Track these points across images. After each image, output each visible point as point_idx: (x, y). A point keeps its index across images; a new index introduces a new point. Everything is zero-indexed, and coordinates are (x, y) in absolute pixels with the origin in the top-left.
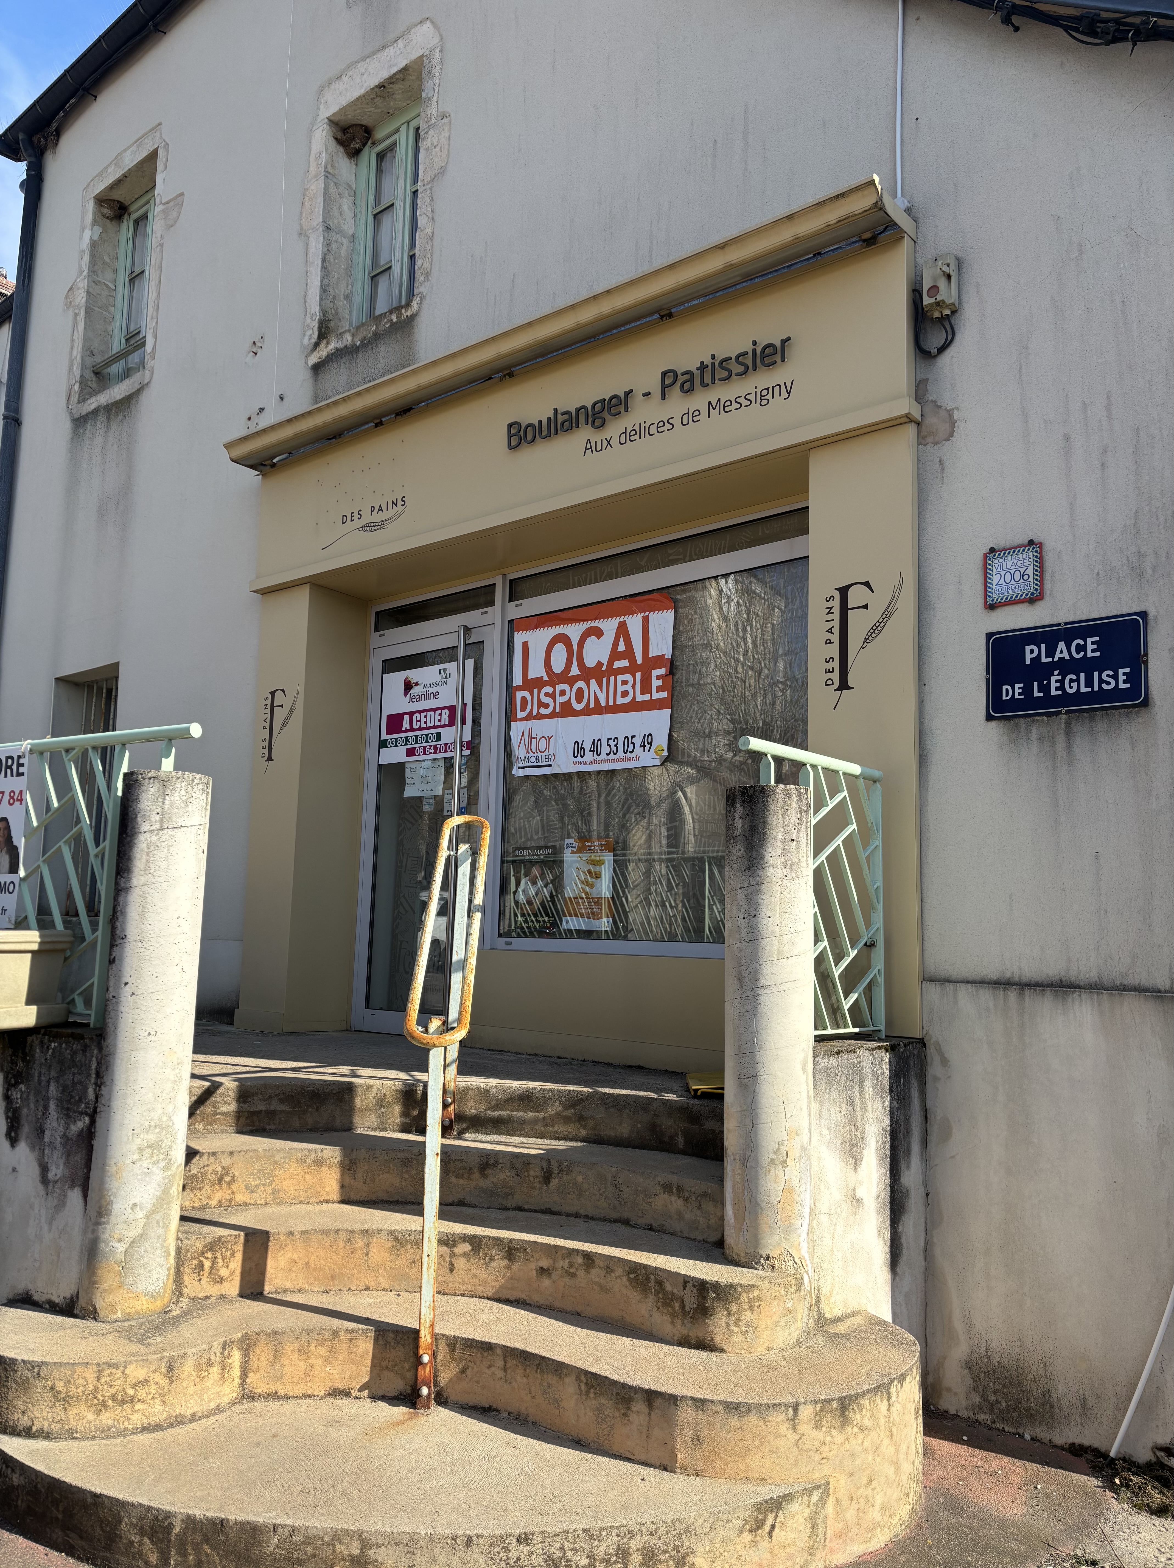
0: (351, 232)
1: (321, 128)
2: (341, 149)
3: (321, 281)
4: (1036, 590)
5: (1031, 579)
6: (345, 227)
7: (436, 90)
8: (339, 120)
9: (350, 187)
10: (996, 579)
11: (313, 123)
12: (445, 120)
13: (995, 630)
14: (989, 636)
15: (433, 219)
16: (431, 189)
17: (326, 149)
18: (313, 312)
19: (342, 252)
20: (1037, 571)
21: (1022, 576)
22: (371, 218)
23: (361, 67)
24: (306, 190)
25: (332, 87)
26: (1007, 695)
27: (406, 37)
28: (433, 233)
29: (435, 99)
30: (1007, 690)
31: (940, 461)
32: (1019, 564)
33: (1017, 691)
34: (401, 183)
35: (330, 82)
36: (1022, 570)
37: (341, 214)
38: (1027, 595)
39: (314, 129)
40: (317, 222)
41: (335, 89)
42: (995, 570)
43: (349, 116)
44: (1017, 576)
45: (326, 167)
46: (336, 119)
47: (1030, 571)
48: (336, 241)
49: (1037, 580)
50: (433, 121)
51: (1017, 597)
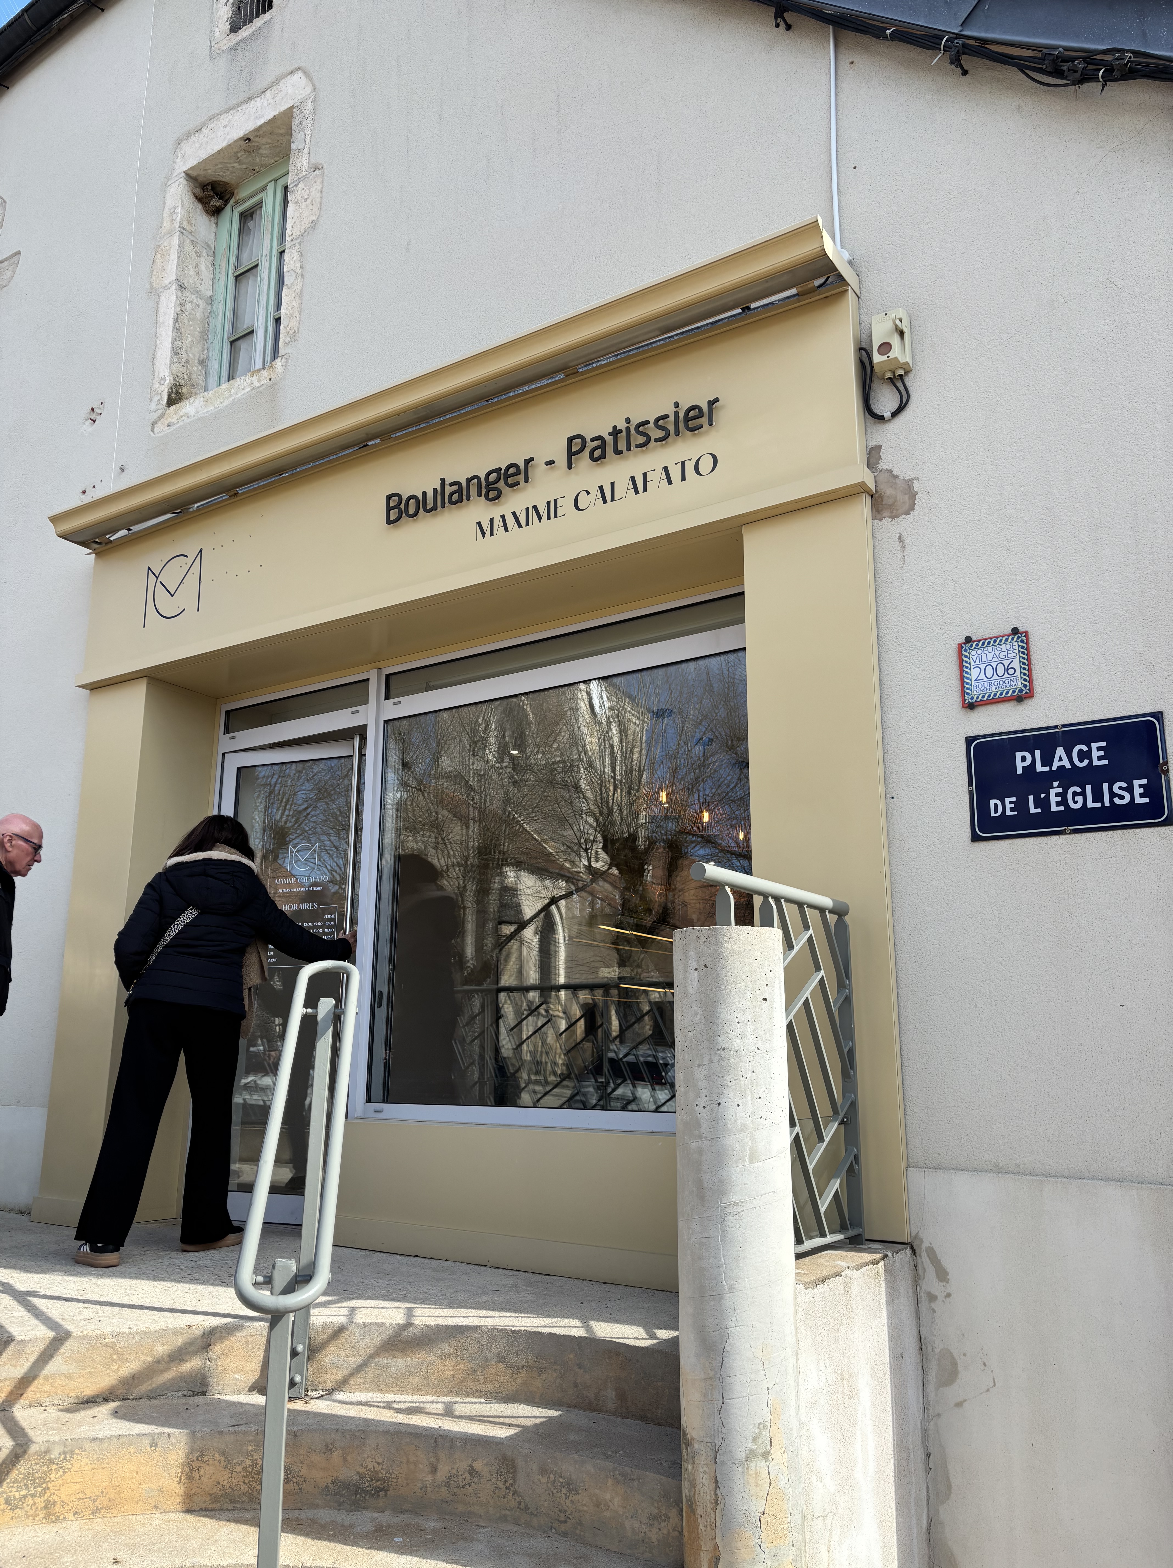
0: (209, 294)
1: (177, 182)
2: (200, 206)
3: (173, 343)
4: (1025, 686)
5: (1018, 673)
6: (202, 288)
7: (308, 141)
8: (198, 175)
9: (208, 246)
10: (975, 673)
11: (168, 178)
12: (317, 172)
13: (977, 733)
14: (969, 741)
15: (302, 275)
16: (300, 244)
17: (182, 204)
18: (162, 375)
19: (198, 315)
20: (1024, 664)
21: (1007, 670)
22: (231, 280)
23: (224, 119)
24: (158, 246)
25: (190, 140)
26: (996, 811)
27: (274, 88)
28: (302, 290)
29: (306, 150)
30: (996, 805)
31: (900, 538)
32: (1002, 656)
33: (1008, 806)
34: (267, 243)
35: (188, 135)
36: (1006, 663)
37: (198, 274)
38: (1014, 692)
39: (169, 183)
40: (169, 280)
41: (194, 142)
42: (972, 663)
43: (209, 171)
44: (1001, 669)
45: (181, 223)
46: (194, 174)
47: (1016, 664)
48: (191, 302)
49: (1025, 674)
50: (304, 173)
51: (1001, 694)
